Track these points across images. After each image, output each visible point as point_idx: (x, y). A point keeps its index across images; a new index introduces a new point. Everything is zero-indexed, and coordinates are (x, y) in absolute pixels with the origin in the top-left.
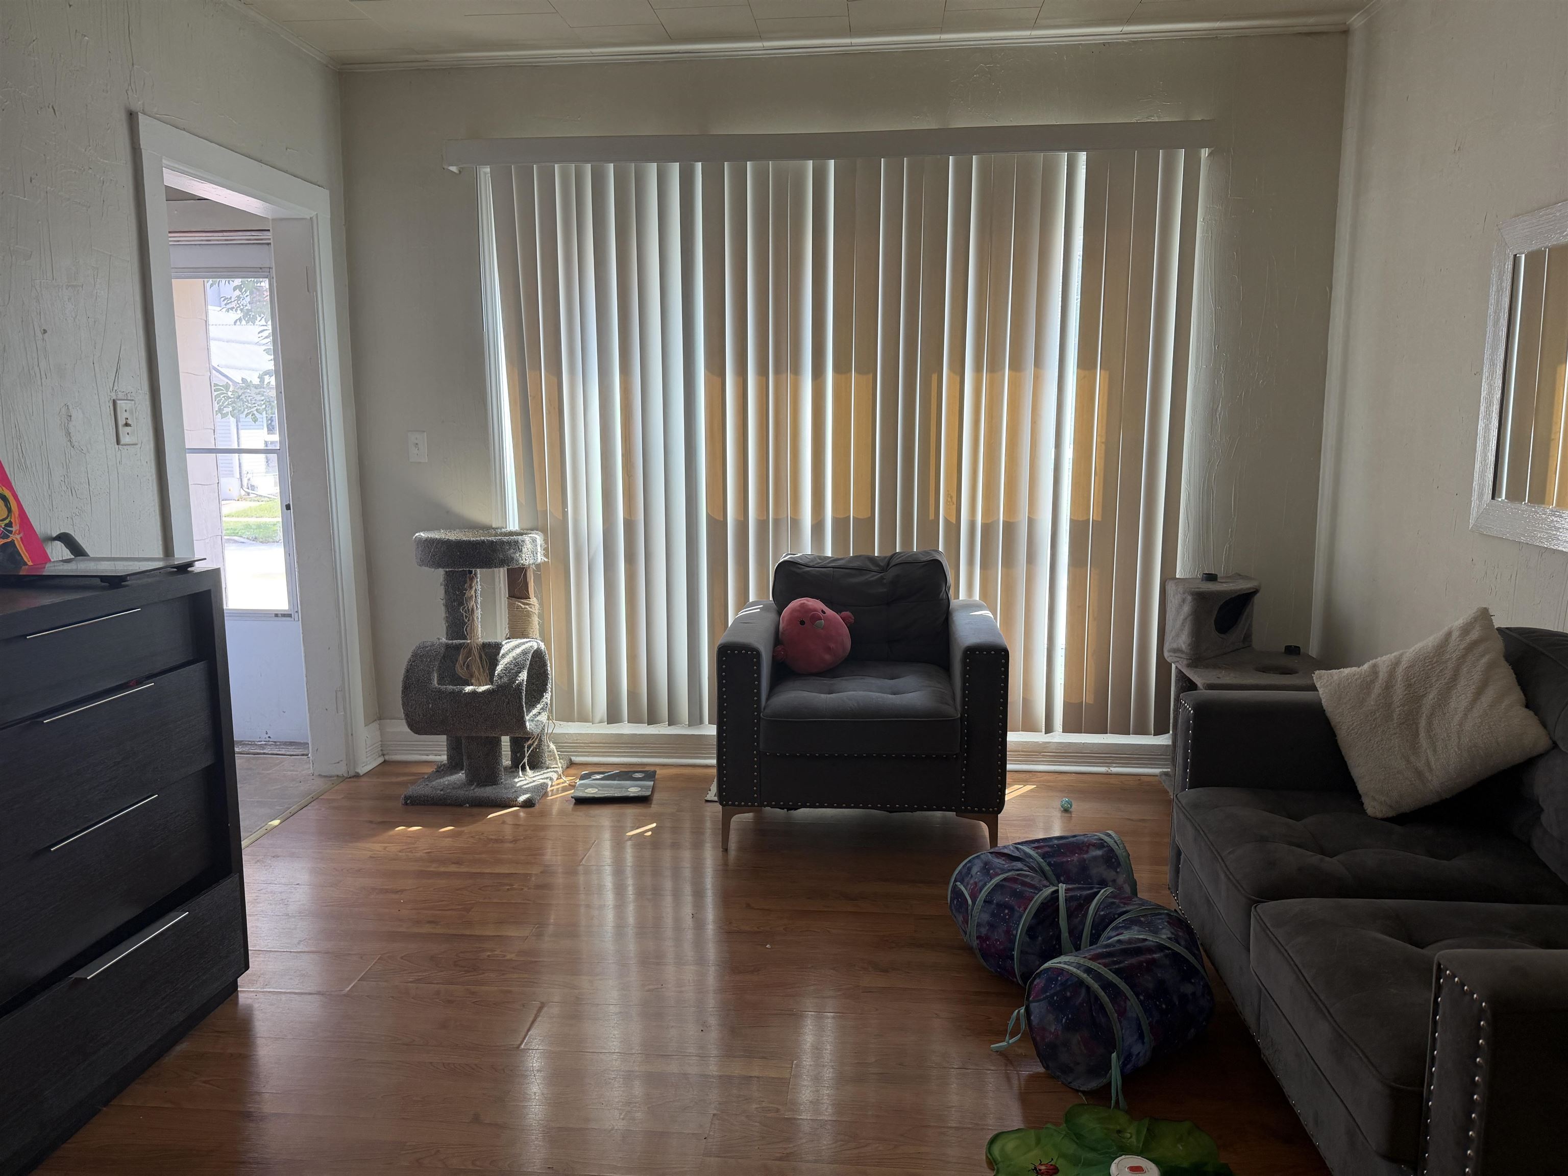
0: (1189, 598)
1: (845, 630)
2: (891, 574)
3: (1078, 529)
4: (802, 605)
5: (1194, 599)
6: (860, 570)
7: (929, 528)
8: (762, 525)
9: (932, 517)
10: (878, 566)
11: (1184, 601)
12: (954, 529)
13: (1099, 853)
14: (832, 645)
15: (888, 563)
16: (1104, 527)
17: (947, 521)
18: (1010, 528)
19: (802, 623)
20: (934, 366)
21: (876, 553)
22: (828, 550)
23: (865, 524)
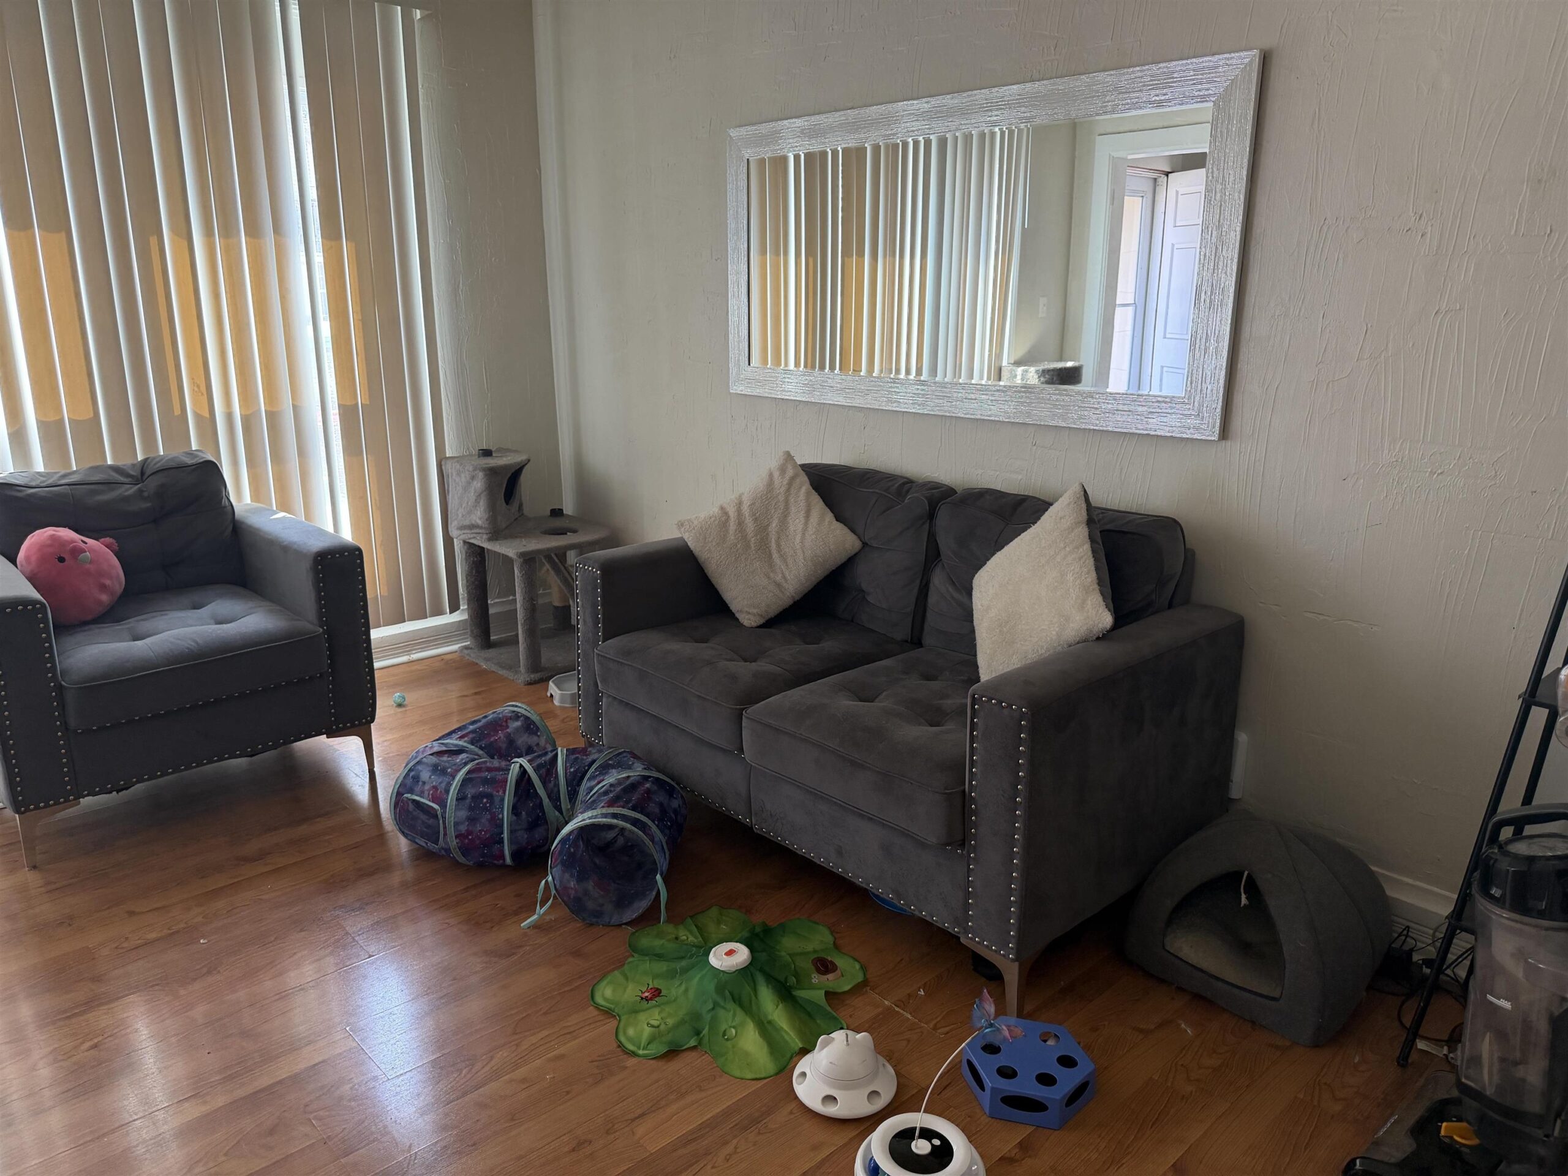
0: (481, 475)
1: (115, 561)
2: (152, 484)
3: (348, 413)
4: (52, 537)
5: (486, 475)
6: (109, 484)
7: (176, 425)
9: (177, 412)
10: (128, 476)
11: (473, 478)
12: (208, 425)
13: (518, 724)
14: (108, 582)
15: (143, 472)
16: (373, 409)
17: (198, 417)
18: (273, 417)
19: (61, 560)
20: (149, 226)
21: (109, 462)
22: (39, 466)
23: (88, 429)
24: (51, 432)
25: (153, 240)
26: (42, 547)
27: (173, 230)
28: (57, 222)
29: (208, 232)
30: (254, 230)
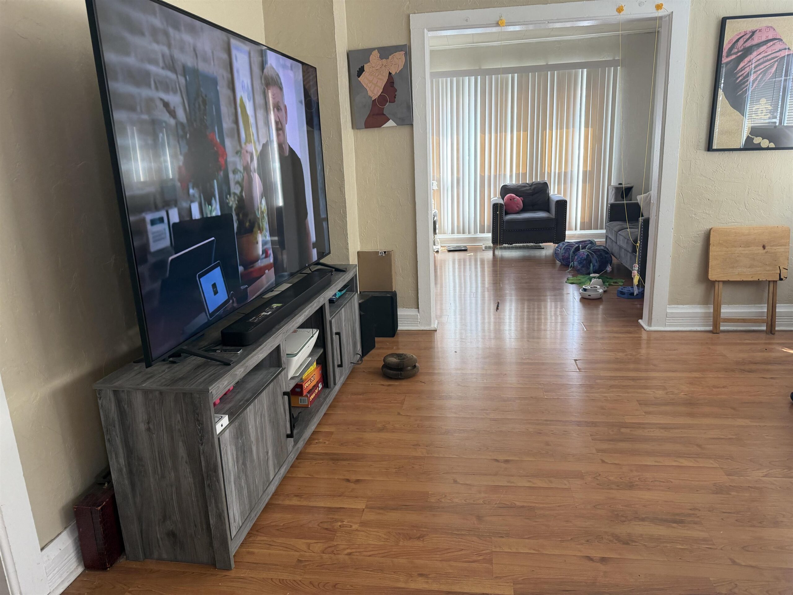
1: (522, 202)
2: (533, 187)
3: (585, 173)
4: (510, 195)
5: (615, 189)
6: (525, 186)
7: (543, 174)
8: (495, 176)
9: (543, 171)
10: (529, 185)
11: (613, 190)
12: (550, 174)
14: (518, 206)
15: (532, 184)
16: (592, 172)
17: (548, 173)
19: (511, 200)
20: (544, 129)
21: (527, 182)
22: (514, 182)
23: (524, 175)
24: (518, 175)
25: (545, 132)
26: (508, 197)
27: (549, 129)
28: (526, 130)
29: (557, 129)
30: (567, 128)
